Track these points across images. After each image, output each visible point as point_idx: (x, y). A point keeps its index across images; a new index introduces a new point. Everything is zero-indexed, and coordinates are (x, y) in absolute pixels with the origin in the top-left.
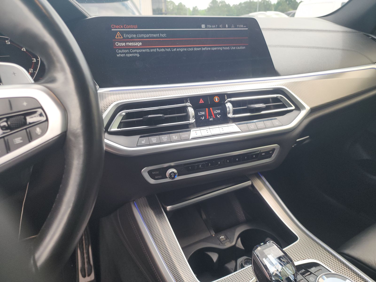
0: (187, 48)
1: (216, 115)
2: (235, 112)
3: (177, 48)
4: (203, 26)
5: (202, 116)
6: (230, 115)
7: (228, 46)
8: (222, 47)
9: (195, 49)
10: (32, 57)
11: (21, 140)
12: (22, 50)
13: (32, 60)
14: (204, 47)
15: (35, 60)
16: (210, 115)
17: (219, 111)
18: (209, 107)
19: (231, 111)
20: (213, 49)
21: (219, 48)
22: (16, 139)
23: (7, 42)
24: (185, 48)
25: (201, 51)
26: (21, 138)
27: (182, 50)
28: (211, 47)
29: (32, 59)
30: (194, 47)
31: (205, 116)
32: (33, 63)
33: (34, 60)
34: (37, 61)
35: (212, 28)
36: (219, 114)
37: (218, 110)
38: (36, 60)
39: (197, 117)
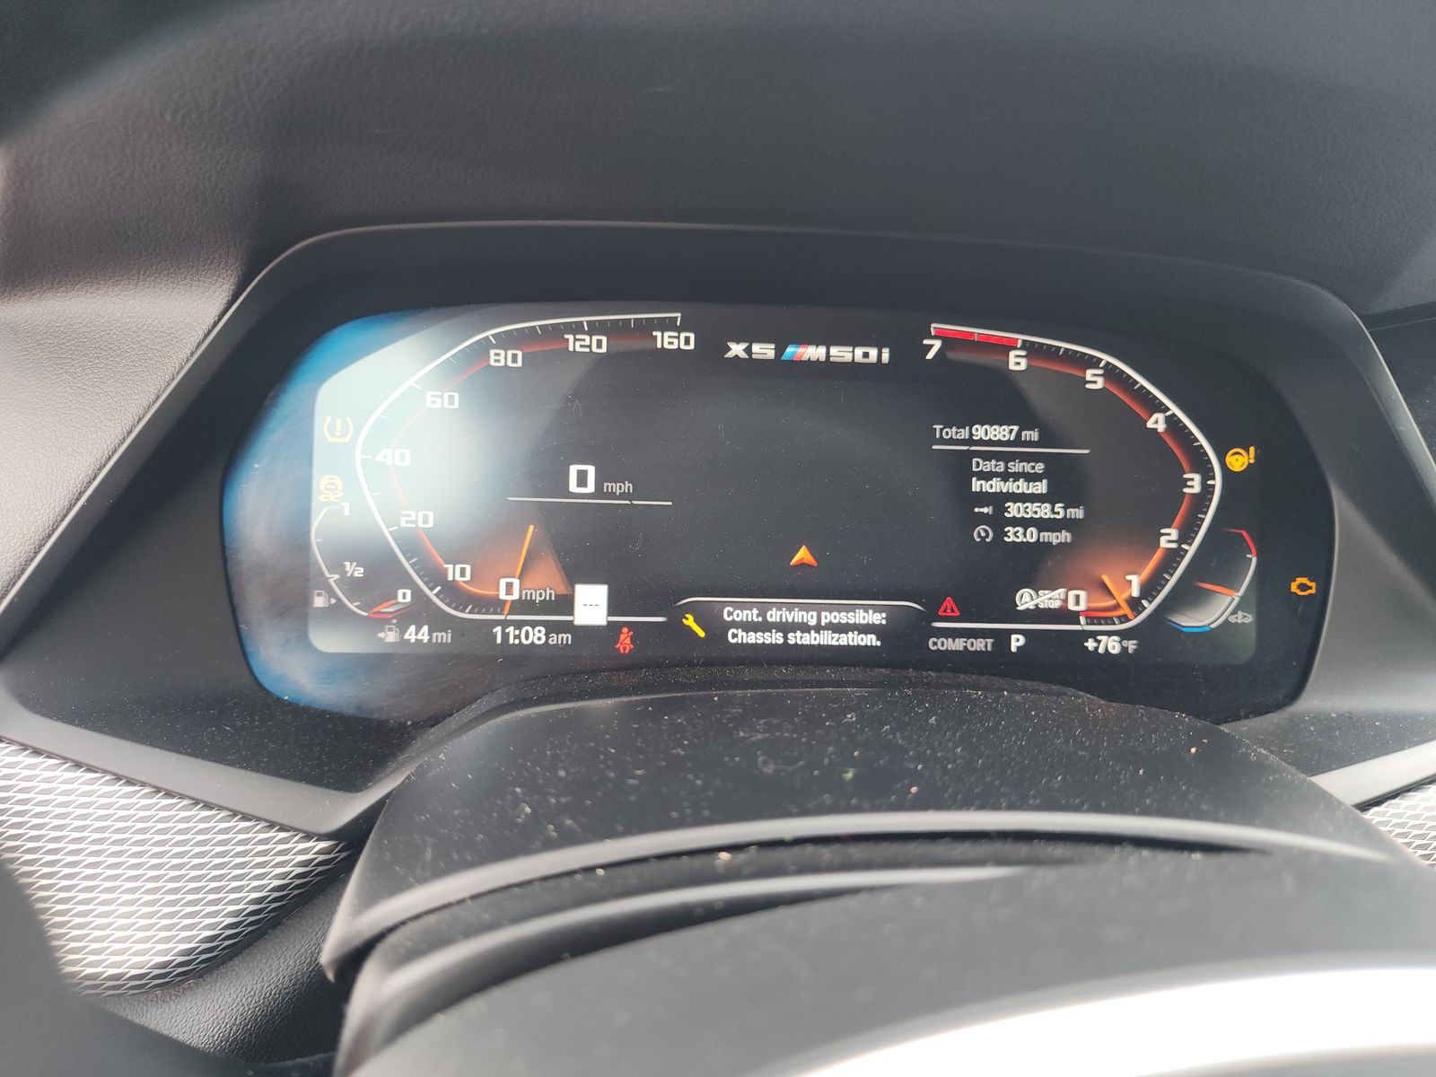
10: (1185, 465)
12: (1150, 424)
13: (1184, 483)
15: (1195, 484)
23: (1089, 377)
29: (1186, 476)
32: (1186, 500)
33: (1189, 483)
34: (1207, 490)
38: (1204, 484)
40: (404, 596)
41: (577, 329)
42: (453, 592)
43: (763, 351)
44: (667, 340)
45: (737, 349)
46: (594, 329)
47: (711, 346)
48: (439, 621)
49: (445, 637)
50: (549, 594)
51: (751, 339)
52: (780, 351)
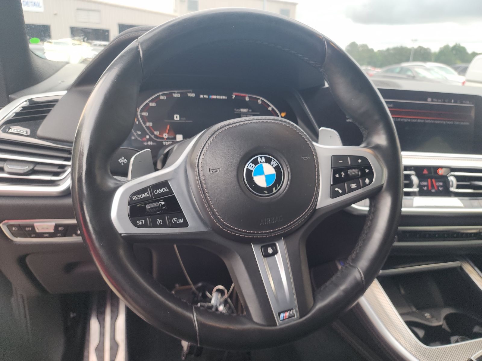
0: (411, 119)
1: (438, 187)
2: (458, 187)
3: (401, 118)
4: (429, 99)
5: (425, 186)
6: (453, 189)
7: (451, 121)
8: (445, 121)
9: (419, 121)
11: (356, 185)
12: (269, 109)
14: (428, 120)
16: (433, 186)
17: (441, 184)
18: (432, 178)
19: (455, 185)
20: (437, 122)
21: (442, 122)
22: (352, 185)
23: (259, 101)
24: (409, 119)
25: (424, 123)
26: (355, 184)
27: (406, 120)
28: (434, 120)
30: (418, 119)
31: (427, 186)
35: (437, 102)
36: (441, 186)
37: (440, 182)
39: (419, 186)
40: (148, 137)
41: (175, 93)
42: (156, 136)
43: (206, 96)
44: (190, 95)
45: (202, 96)
46: (178, 93)
47: (197, 96)
48: (154, 141)
49: (155, 144)
50: (172, 137)
51: (203, 94)
52: (209, 97)
